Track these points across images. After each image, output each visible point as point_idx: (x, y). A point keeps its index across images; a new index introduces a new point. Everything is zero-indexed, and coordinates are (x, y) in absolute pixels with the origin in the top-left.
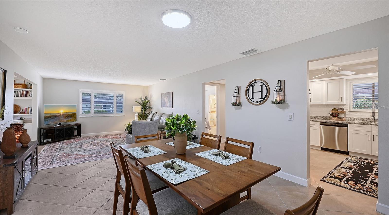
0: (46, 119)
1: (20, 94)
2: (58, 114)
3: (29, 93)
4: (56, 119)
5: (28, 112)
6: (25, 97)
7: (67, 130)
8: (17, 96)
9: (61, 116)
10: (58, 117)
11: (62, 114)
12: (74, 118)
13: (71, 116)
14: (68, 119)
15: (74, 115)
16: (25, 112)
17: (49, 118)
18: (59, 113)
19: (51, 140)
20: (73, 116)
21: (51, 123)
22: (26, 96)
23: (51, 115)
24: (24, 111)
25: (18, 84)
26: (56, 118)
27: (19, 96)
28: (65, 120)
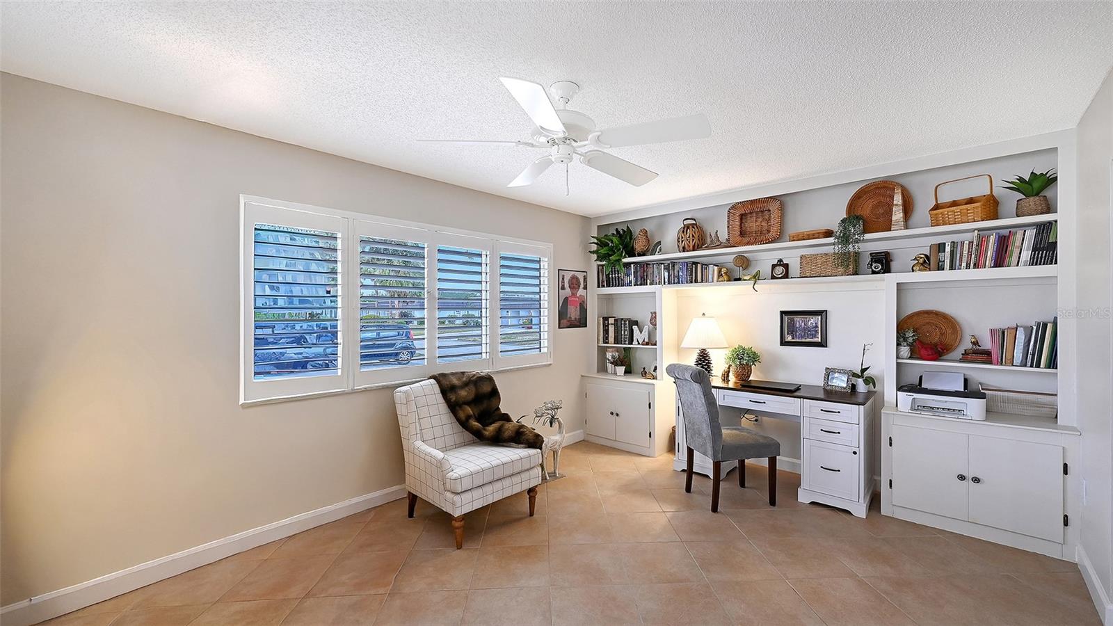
1: (965, 252)
3: (1018, 243)
5: (1009, 357)
6: (995, 266)
8: (952, 268)
16: (988, 353)
22: (999, 262)
24: (987, 344)
25: (954, 204)
27: (964, 264)
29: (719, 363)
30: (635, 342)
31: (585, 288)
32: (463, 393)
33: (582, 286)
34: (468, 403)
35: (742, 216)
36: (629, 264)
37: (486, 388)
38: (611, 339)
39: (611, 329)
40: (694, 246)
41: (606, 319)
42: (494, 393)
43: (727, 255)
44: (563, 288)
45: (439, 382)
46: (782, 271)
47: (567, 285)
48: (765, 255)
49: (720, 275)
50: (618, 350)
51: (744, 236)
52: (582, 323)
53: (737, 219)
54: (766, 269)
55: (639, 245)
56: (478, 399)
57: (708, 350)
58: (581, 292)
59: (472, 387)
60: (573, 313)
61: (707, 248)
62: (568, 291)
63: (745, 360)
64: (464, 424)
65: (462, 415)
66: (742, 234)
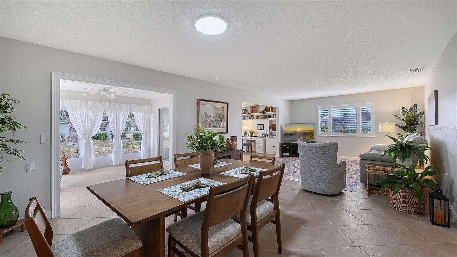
2: (296, 132)
4: (293, 136)
9: (298, 133)
10: (295, 134)
12: (311, 136)
13: (307, 135)
14: (305, 137)
17: (288, 135)
19: (289, 155)
20: (311, 134)
21: (289, 139)
23: (290, 133)
28: (302, 138)
29: (248, 133)
35: (252, 108)
40: (244, 113)
43: (250, 115)
46: (258, 117)
48: (256, 115)
49: (248, 118)
51: (253, 111)
53: (251, 109)
54: (255, 117)
61: (246, 113)
63: (252, 133)
66: (252, 111)
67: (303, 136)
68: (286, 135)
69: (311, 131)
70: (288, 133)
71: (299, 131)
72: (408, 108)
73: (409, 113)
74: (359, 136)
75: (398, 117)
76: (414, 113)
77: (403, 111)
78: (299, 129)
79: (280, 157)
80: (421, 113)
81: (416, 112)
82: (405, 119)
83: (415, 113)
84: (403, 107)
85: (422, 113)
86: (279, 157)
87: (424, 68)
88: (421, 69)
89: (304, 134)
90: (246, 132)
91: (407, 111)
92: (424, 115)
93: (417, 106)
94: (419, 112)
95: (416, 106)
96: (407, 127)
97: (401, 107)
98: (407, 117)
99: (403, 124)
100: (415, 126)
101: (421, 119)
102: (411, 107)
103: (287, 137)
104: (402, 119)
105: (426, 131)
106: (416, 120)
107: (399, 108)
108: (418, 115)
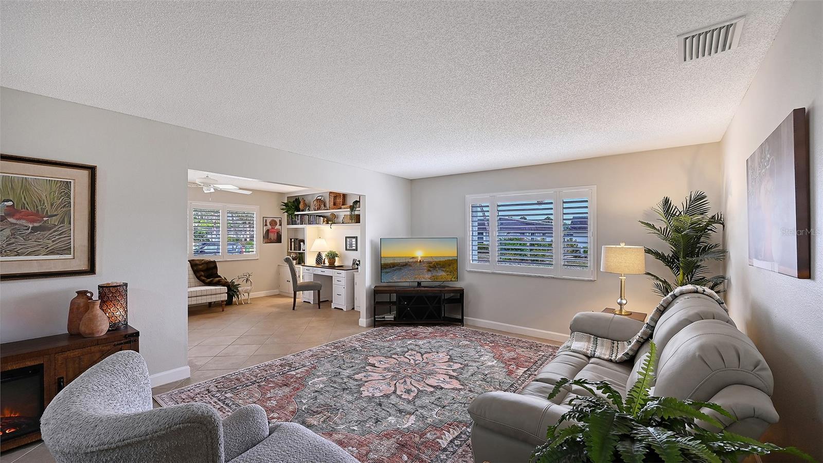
0: (386, 269)
2: (411, 260)
4: (405, 271)
7: (426, 299)
9: (418, 264)
10: (410, 266)
11: (420, 261)
12: (450, 272)
13: (442, 267)
14: (435, 273)
15: (449, 265)
17: (390, 267)
18: (413, 258)
19: (393, 319)
20: (451, 265)
21: (395, 279)
23: (396, 262)
26: (406, 269)
28: (427, 276)
29: (324, 257)
30: (302, 250)
31: (280, 225)
32: (201, 267)
33: (278, 224)
34: (202, 271)
35: (334, 198)
36: (298, 215)
37: (212, 265)
38: (293, 249)
39: (293, 243)
40: (318, 208)
41: (291, 239)
42: (216, 267)
43: (328, 213)
44: (266, 225)
45: (190, 262)
46: (344, 220)
47: (268, 224)
48: (341, 214)
49: (324, 222)
50: (296, 253)
51: (335, 205)
52: (279, 240)
54: (341, 219)
55: (301, 206)
56: (208, 270)
57: (321, 253)
58: (278, 227)
59: (205, 265)
60: (273, 236)
61: (322, 209)
62: (269, 227)
63: (333, 257)
64: (198, 278)
65: (198, 275)
66: (335, 204)
67: (429, 270)
68: (385, 268)
69: (451, 259)
70: (392, 262)
71: (419, 259)
72: (679, 202)
73: (682, 218)
74: (559, 277)
75: (653, 227)
76: (695, 218)
77: (667, 211)
78: (420, 253)
79: (369, 326)
80: (713, 220)
81: (702, 214)
82: (672, 235)
83: (700, 217)
84: (666, 201)
85: (718, 220)
86: (366, 327)
87: (742, 20)
88: (728, 27)
89: (431, 265)
90: (319, 255)
91: (678, 213)
92: (723, 224)
93: (705, 197)
94: (709, 215)
95: (701, 197)
96: (676, 256)
97: (660, 200)
98: (677, 230)
99: (667, 249)
100: (698, 256)
101: (714, 237)
102: (688, 199)
103: (388, 272)
104: (663, 233)
105: (732, 273)
106: (702, 239)
107: (656, 203)
108: (708, 225)
